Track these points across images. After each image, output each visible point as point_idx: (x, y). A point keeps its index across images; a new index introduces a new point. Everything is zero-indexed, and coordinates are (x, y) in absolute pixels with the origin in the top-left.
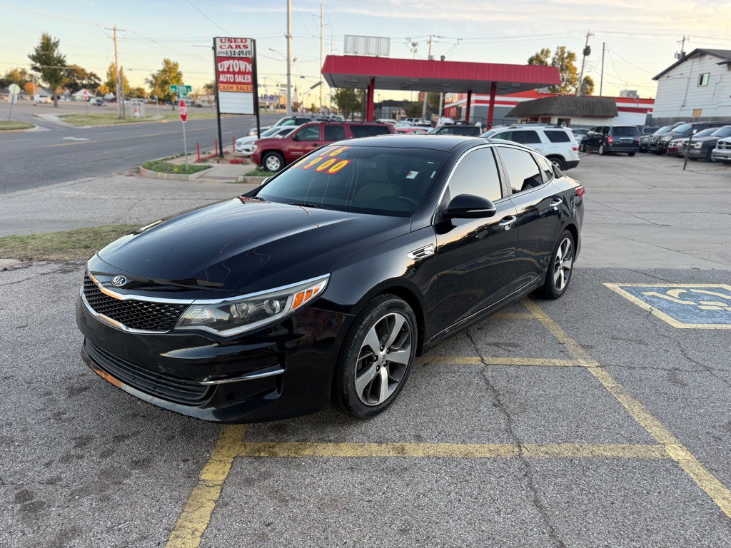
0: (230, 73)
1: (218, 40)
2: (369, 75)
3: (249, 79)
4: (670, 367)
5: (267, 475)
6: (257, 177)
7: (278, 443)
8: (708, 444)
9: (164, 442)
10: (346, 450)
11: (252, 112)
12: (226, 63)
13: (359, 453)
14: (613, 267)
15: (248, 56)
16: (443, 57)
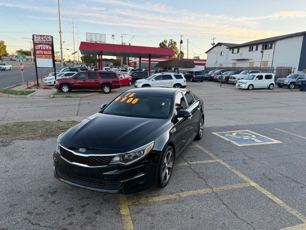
0: (41, 50)
1: (35, 36)
2: (100, 50)
3: (50, 52)
4: (242, 159)
5: (142, 210)
6: (59, 95)
7: (140, 199)
8: (260, 180)
9: (101, 205)
10: (162, 198)
11: (52, 67)
12: (39, 46)
13: (167, 198)
14: (212, 126)
15: (49, 43)
16: (130, 44)
